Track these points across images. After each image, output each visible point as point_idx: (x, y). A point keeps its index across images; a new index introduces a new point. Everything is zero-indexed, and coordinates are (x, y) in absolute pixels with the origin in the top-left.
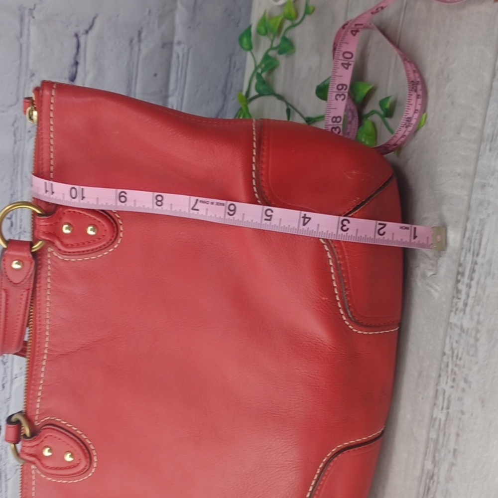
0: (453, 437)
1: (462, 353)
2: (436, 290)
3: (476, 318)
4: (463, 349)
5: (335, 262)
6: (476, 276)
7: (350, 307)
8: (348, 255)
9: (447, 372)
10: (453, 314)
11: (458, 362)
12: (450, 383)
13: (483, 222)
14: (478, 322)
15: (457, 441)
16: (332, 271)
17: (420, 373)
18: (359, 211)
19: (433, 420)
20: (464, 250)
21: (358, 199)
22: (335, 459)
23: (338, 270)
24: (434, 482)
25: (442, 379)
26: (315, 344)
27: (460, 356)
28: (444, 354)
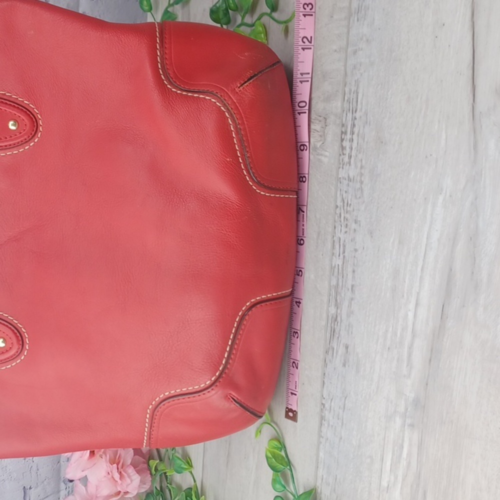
0: (350, 276)
1: (351, 200)
2: (326, 156)
3: (359, 166)
4: (352, 195)
5: (236, 128)
6: (356, 130)
7: (251, 168)
8: (246, 121)
9: (341, 221)
10: (341, 169)
11: (349, 209)
12: (344, 230)
13: (357, 83)
14: (362, 167)
15: (354, 277)
16: (234, 136)
17: (319, 233)
18: (253, 81)
19: (332, 268)
20: (345, 112)
21: (251, 71)
22: (250, 313)
23: (239, 135)
24: (338, 323)
25: (337, 229)
26: (224, 203)
27: (349, 203)
28: (337, 207)
